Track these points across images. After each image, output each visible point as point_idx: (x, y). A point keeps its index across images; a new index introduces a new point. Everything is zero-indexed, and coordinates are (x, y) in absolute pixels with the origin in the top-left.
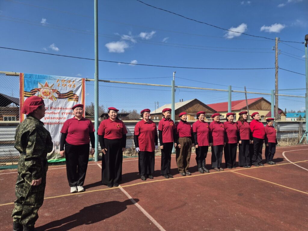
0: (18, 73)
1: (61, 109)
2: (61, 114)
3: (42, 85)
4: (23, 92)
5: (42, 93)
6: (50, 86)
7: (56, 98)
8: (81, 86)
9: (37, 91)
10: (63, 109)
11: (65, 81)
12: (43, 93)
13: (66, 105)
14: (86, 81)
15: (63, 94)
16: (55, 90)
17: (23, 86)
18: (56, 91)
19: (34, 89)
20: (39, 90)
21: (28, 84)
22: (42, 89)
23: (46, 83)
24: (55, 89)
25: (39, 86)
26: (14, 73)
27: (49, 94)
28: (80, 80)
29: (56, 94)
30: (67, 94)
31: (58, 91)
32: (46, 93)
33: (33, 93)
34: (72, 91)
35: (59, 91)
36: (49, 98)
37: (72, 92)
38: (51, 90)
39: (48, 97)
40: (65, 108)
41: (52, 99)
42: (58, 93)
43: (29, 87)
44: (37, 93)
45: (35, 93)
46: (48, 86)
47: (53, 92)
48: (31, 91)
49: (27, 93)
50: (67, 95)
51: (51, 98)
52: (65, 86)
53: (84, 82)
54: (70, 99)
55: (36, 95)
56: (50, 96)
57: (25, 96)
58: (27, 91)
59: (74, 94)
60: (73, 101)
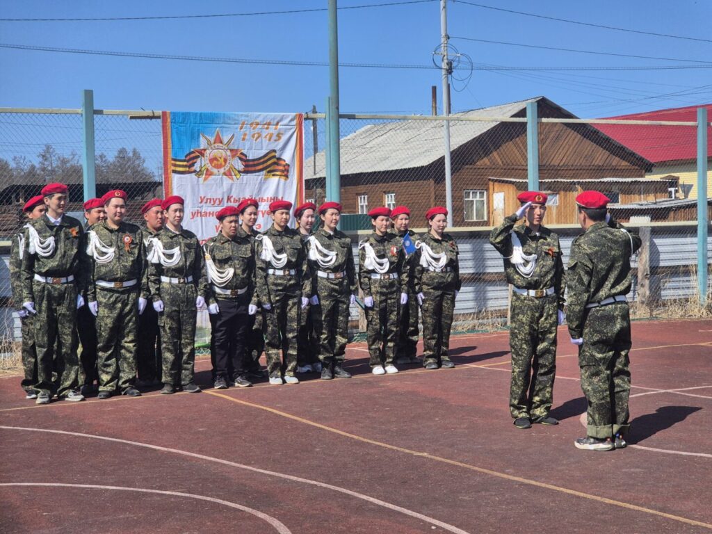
0: (158, 112)
3: (208, 141)
4: (170, 162)
5: (208, 162)
7: (239, 172)
8: (295, 135)
9: (197, 157)
11: (258, 124)
13: (260, 189)
14: (306, 119)
15: (254, 160)
16: (237, 150)
17: (168, 147)
18: (239, 154)
19: (193, 152)
20: (201, 153)
21: (180, 140)
22: (208, 151)
23: (218, 135)
24: (235, 148)
25: (203, 143)
26: (148, 112)
27: (223, 163)
28: (291, 120)
29: (239, 161)
30: (262, 160)
31: (242, 154)
32: (218, 160)
33: (191, 162)
34: (274, 151)
35: (245, 152)
36: (225, 174)
37: (273, 154)
38: (229, 153)
39: (222, 170)
41: (231, 175)
42: (243, 158)
43: (181, 146)
44: (199, 160)
45: (195, 161)
46: (221, 142)
47: (233, 156)
48: (186, 156)
49: (178, 163)
50: (264, 162)
51: (228, 174)
52: (258, 138)
53: (300, 125)
54: (269, 172)
55: (197, 167)
56: (227, 169)
57: (174, 172)
58: (178, 158)
59: (280, 159)
60: (277, 178)
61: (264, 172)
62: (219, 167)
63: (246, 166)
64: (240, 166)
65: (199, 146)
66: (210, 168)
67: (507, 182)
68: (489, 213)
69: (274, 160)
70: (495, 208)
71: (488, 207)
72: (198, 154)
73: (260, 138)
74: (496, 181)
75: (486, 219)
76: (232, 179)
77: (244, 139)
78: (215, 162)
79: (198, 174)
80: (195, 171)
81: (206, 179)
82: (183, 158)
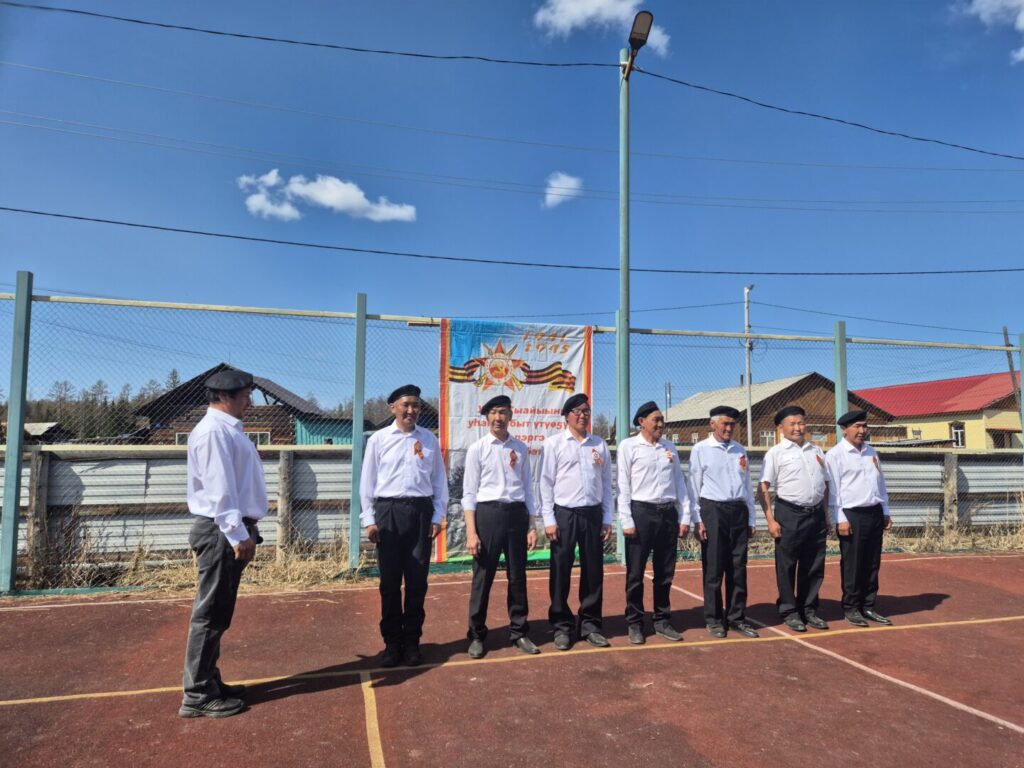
0: (438, 320)
1: (533, 411)
2: (533, 426)
3: (489, 350)
4: (448, 370)
5: (488, 371)
6: (508, 350)
7: (521, 382)
8: (583, 348)
9: (478, 366)
10: (539, 412)
11: (543, 335)
12: (493, 370)
13: (544, 401)
14: (595, 332)
15: (537, 371)
16: (519, 361)
17: (448, 353)
18: (521, 365)
19: (473, 361)
20: (482, 362)
21: (459, 348)
22: (489, 361)
23: (500, 345)
24: (518, 359)
25: (483, 353)
26: (427, 320)
27: (504, 373)
28: (580, 332)
29: (522, 372)
30: (546, 372)
31: (525, 365)
32: (498, 370)
33: (470, 371)
34: (560, 363)
35: (528, 363)
36: (506, 384)
37: (559, 366)
38: (510, 363)
39: (503, 380)
40: (541, 410)
41: (512, 385)
42: (525, 368)
43: (460, 356)
44: (479, 369)
45: (474, 369)
46: (503, 352)
47: (515, 367)
48: (465, 365)
49: (456, 371)
50: (548, 374)
51: (509, 384)
52: (543, 349)
53: (589, 338)
54: (554, 384)
55: (476, 376)
56: (508, 379)
57: (452, 380)
58: (457, 366)
59: (565, 371)
60: (562, 390)
61: (549, 384)
62: (499, 376)
63: (529, 377)
64: (522, 376)
65: (479, 355)
69: (559, 372)
72: (478, 363)
76: (514, 389)
77: (527, 350)
78: (496, 371)
79: (477, 382)
80: (474, 380)
81: (485, 388)
82: (462, 366)
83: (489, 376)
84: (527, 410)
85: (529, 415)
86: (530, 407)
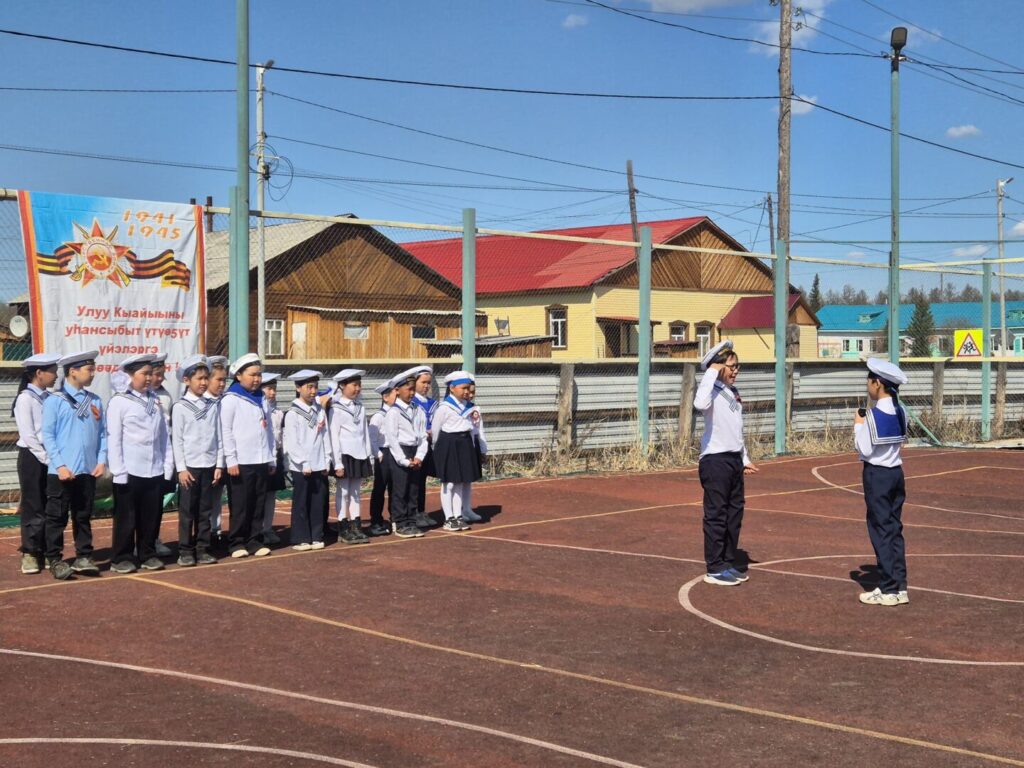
0: (14, 192)
1: (144, 314)
2: (144, 334)
3: (85, 232)
4: (36, 258)
5: (86, 260)
7: (129, 276)
8: (195, 234)
9: (72, 253)
10: (151, 315)
11: (147, 215)
13: (156, 301)
15: (146, 262)
16: (123, 248)
17: (33, 237)
18: (126, 253)
19: (65, 247)
20: (77, 248)
22: (86, 247)
24: (121, 245)
27: (107, 264)
28: (189, 213)
29: (128, 263)
30: (156, 263)
31: (131, 253)
32: (99, 259)
33: (63, 260)
34: (171, 251)
35: (134, 251)
36: (110, 277)
37: (170, 255)
38: (113, 250)
39: (106, 273)
40: (153, 312)
41: (118, 279)
42: (132, 258)
43: (49, 240)
44: (74, 257)
45: (68, 258)
46: (102, 236)
47: (119, 255)
48: (57, 251)
49: (45, 260)
50: (159, 265)
51: (114, 278)
52: (149, 232)
53: (200, 220)
54: (167, 278)
55: (71, 267)
56: (112, 271)
57: (43, 271)
58: (45, 253)
59: (178, 262)
60: (177, 287)
61: (161, 278)
62: (102, 267)
63: (137, 269)
64: (129, 268)
65: (72, 239)
66: (90, 268)
67: (309, 311)
68: (286, 346)
69: (172, 263)
70: (294, 340)
71: (286, 340)
72: (72, 249)
73: (151, 234)
74: (296, 309)
75: (283, 353)
76: (120, 285)
77: (130, 234)
78: (95, 260)
79: (75, 275)
80: (69, 272)
81: (85, 283)
82: (53, 254)
83: (89, 267)
84: (137, 312)
85: (140, 319)
86: (140, 310)
